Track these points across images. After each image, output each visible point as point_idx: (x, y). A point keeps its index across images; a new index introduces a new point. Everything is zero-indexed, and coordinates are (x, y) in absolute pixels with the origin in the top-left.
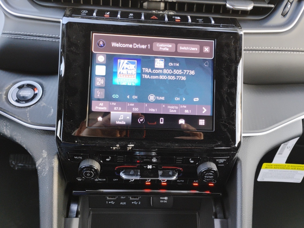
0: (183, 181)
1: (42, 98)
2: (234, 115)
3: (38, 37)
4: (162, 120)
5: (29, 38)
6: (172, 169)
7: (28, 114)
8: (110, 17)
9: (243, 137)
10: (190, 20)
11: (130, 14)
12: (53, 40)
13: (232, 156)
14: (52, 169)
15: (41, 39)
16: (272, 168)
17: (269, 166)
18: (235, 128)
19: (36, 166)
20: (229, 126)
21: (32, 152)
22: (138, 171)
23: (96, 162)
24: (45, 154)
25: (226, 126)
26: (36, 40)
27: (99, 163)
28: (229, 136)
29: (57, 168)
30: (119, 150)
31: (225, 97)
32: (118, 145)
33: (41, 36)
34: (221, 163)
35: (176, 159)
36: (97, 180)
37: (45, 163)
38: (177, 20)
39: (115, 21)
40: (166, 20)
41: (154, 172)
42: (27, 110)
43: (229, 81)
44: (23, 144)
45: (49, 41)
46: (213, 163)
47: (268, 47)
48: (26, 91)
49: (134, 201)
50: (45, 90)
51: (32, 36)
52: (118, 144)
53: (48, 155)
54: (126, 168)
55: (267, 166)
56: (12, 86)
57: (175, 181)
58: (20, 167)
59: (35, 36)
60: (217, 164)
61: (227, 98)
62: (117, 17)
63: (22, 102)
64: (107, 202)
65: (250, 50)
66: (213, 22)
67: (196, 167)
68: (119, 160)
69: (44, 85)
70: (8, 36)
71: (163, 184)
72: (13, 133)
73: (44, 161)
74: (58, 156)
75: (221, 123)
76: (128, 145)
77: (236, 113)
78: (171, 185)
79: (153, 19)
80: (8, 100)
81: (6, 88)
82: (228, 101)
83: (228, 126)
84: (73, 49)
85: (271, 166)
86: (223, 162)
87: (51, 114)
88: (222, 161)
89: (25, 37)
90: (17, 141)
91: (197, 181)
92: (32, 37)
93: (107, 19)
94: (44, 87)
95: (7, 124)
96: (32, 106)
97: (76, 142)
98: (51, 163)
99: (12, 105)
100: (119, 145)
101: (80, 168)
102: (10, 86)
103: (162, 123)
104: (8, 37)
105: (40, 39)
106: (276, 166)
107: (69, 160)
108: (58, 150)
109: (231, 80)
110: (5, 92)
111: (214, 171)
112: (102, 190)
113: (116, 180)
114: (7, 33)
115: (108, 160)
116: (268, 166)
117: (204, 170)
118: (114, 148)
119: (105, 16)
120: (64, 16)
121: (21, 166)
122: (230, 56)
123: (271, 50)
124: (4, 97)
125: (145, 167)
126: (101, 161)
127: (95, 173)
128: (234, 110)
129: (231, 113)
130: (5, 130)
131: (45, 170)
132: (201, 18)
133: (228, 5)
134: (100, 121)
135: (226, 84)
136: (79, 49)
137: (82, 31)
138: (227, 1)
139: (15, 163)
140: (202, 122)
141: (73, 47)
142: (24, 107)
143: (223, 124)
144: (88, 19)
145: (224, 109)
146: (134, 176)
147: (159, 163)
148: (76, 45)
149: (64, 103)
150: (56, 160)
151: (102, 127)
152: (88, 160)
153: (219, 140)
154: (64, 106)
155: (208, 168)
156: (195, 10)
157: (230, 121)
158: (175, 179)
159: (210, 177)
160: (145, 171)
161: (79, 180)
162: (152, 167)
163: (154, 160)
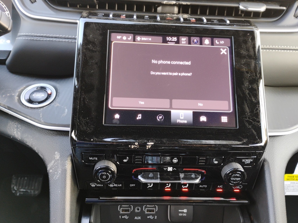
0: (206, 186)
1: (55, 99)
2: (258, 111)
3: (55, 38)
4: (182, 115)
5: (45, 39)
6: (194, 172)
7: (41, 115)
8: (126, 18)
9: (270, 136)
10: (205, 21)
11: (146, 16)
12: (70, 41)
13: (259, 155)
14: (64, 171)
15: (58, 40)
16: (294, 179)
17: (291, 177)
18: (260, 124)
19: (48, 170)
20: (253, 123)
21: (44, 154)
22: (158, 173)
23: (112, 163)
24: (57, 156)
25: (250, 123)
26: (52, 40)
27: (116, 165)
28: (255, 133)
29: (70, 171)
30: (138, 149)
31: (247, 93)
32: (137, 144)
33: (58, 37)
34: (248, 165)
35: (199, 159)
36: (113, 186)
37: (57, 165)
38: (192, 20)
39: (131, 21)
40: (182, 20)
41: (175, 175)
42: (40, 111)
43: (250, 77)
44: (34, 146)
45: (65, 41)
46: (238, 164)
47: (284, 46)
48: (39, 93)
49: (149, 215)
50: (59, 91)
51: (48, 37)
53: (61, 157)
54: (145, 171)
55: (289, 178)
56: (25, 88)
57: (197, 185)
59: (51, 37)
60: (243, 164)
61: (248, 93)
62: (133, 18)
63: (35, 103)
64: (120, 216)
65: (267, 49)
66: (228, 22)
67: (219, 168)
68: (137, 161)
69: (58, 87)
71: (183, 190)
72: (24, 135)
73: (56, 163)
74: (72, 158)
75: (245, 120)
76: (148, 143)
77: (260, 109)
78: (194, 190)
79: (168, 20)
80: (21, 101)
81: (19, 90)
82: (250, 96)
84: (90, 46)
85: (292, 178)
86: (249, 163)
87: (65, 114)
88: (248, 161)
89: (42, 39)
90: (28, 144)
91: (221, 186)
93: (123, 20)
94: (58, 89)
95: (18, 126)
96: (45, 107)
97: (92, 140)
98: (64, 165)
99: (24, 106)
100: (137, 143)
101: (95, 170)
102: (23, 88)
104: (24, 39)
105: (57, 40)
107: (83, 161)
109: (252, 76)
110: (17, 94)
111: (240, 171)
112: (116, 198)
113: (132, 185)
114: (23, 35)
115: (125, 161)
117: (229, 172)
118: (133, 147)
119: (121, 17)
120: (81, 17)
121: (23, 192)
122: (249, 52)
123: (287, 49)
124: (16, 98)
125: (165, 169)
126: (118, 162)
127: (111, 175)
128: (257, 106)
129: (254, 109)
130: (15, 132)
131: (57, 173)
132: (215, 19)
133: (241, 7)
134: (117, 119)
135: (247, 79)
136: (96, 47)
137: (99, 30)
138: (240, 3)
139: (17, 189)
140: (224, 119)
141: (90, 45)
142: (37, 108)
143: (247, 121)
144: (105, 19)
145: (247, 104)
146: (154, 179)
147: (180, 165)
148: (93, 43)
149: (80, 100)
150: (69, 162)
151: (119, 124)
152: (103, 161)
153: (245, 138)
154: (79, 103)
155: (235, 169)
156: (207, 14)
157: (254, 118)
158: (198, 182)
159: (237, 179)
160: (165, 174)
161: (93, 186)
162: (173, 169)
163: (175, 161)
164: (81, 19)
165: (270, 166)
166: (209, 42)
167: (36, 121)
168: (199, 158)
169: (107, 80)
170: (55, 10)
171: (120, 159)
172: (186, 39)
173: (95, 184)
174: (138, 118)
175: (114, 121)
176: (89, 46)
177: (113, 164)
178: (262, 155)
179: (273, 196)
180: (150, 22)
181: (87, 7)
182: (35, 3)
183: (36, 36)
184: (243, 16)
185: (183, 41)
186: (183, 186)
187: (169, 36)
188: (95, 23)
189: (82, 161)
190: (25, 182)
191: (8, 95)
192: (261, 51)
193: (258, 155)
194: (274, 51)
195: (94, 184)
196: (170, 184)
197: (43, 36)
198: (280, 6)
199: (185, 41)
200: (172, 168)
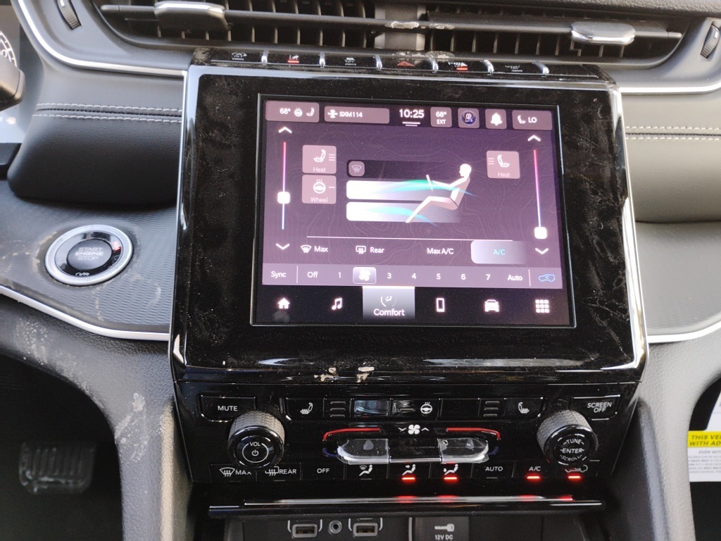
0: (500, 469)
1: (131, 263)
2: (622, 285)
3: (128, 113)
4: (440, 302)
5: (104, 116)
6: (472, 435)
7: (97, 302)
8: (300, 63)
9: (651, 345)
10: (491, 68)
11: (348, 59)
12: (164, 121)
13: (627, 392)
14: (157, 441)
15: (135, 118)
16: (707, 443)
17: (699, 438)
18: (628, 317)
19: (116, 438)
20: (612, 315)
21: (105, 399)
22: (385, 441)
23: (273, 418)
24: (139, 403)
25: (604, 315)
26: (122, 120)
27: (282, 424)
28: (616, 338)
29: (170, 439)
30: (335, 382)
31: (595, 241)
32: (333, 370)
33: (135, 112)
34: (600, 415)
35: (483, 405)
36: (275, 473)
37: (138, 427)
38: (460, 67)
39: (313, 71)
40: (435, 68)
41: (426, 444)
42: (93, 293)
43: (600, 202)
44: (80, 380)
45: (153, 122)
46: (578, 414)
47: (680, 127)
48: (90, 249)
50: (139, 244)
51: (111, 112)
52: (333, 367)
53: (148, 405)
54: (353, 436)
55: (695, 440)
56: (56, 237)
57: (479, 467)
58: (46, 487)
59: (119, 113)
60: (588, 415)
61: (599, 243)
62: (319, 63)
63: (81, 274)
65: (639, 134)
66: (546, 71)
67: (532, 424)
68: (334, 412)
69: (136, 234)
70: (52, 115)
71: (446, 478)
72: (56, 352)
73: (136, 421)
74: (174, 408)
75: (592, 307)
76: (360, 369)
77: (625, 279)
78: (471, 479)
79: (402, 67)
80: (46, 269)
81: (42, 242)
82: (603, 250)
83: (609, 313)
84: (215, 134)
85: (703, 440)
86: (604, 410)
87: (156, 301)
88: (601, 407)
89: (96, 116)
90: (65, 374)
91: (536, 468)
92: (113, 114)
93: (294, 68)
94: (137, 237)
95: (41, 330)
96: (106, 283)
97: (224, 363)
98: (155, 426)
99: (56, 282)
100: (335, 369)
101: (233, 436)
102: (50, 237)
103: (443, 310)
104: (52, 117)
105: (133, 119)
106: (717, 437)
107: (202, 415)
108: (173, 391)
109: (605, 201)
110: (37, 252)
111: (583, 432)
112: (283, 502)
113: (323, 470)
114: (50, 108)
115: (305, 412)
116: (698, 440)
117: (556, 433)
118: (323, 377)
119: (289, 61)
120: (192, 63)
121: (48, 483)
122: (597, 143)
123: (687, 134)
124: (36, 262)
125: (402, 430)
126: (287, 417)
127: (272, 448)
128: (620, 272)
129: (613, 280)
130: (34, 347)
131: (139, 446)
132: (514, 64)
133: (576, 35)
134: (284, 310)
135: (595, 209)
136: (230, 136)
137: (236, 94)
138: (572, 25)
139: (32, 476)
140: (542, 306)
141: (216, 131)
142: (88, 285)
143: (597, 309)
144: (249, 67)
145: (596, 270)
146: (375, 455)
147: (439, 419)
148: (222, 126)
149: (193, 266)
150: (167, 418)
151: (289, 323)
152: (252, 413)
153: (592, 351)
154: (191, 273)
155: (569, 426)
156: (495, 50)
157: (614, 301)
158: (483, 460)
159: (576, 451)
160: (403, 443)
161: (227, 474)
162: (420, 430)
163: (426, 409)
164: (192, 66)
165: (654, 417)
166: (502, 119)
167: (85, 317)
168: (484, 402)
169: (258, 214)
170: (128, 47)
171: (294, 409)
172: (445, 113)
173: (232, 470)
174: (334, 308)
175: (277, 316)
176: (213, 132)
177: (276, 420)
178: (634, 392)
179: (662, 490)
180: (360, 73)
181: (205, 37)
182: (79, 28)
183: (81, 109)
184: (580, 54)
185: (440, 118)
186: (445, 470)
187: (405, 106)
188: (227, 77)
189: (200, 415)
190: (53, 459)
191: (15, 254)
192: (625, 138)
193: (625, 392)
194: (656, 138)
195: (228, 470)
196: (414, 465)
197: (98, 110)
198: (669, 30)
199: (445, 117)
200: (418, 427)
